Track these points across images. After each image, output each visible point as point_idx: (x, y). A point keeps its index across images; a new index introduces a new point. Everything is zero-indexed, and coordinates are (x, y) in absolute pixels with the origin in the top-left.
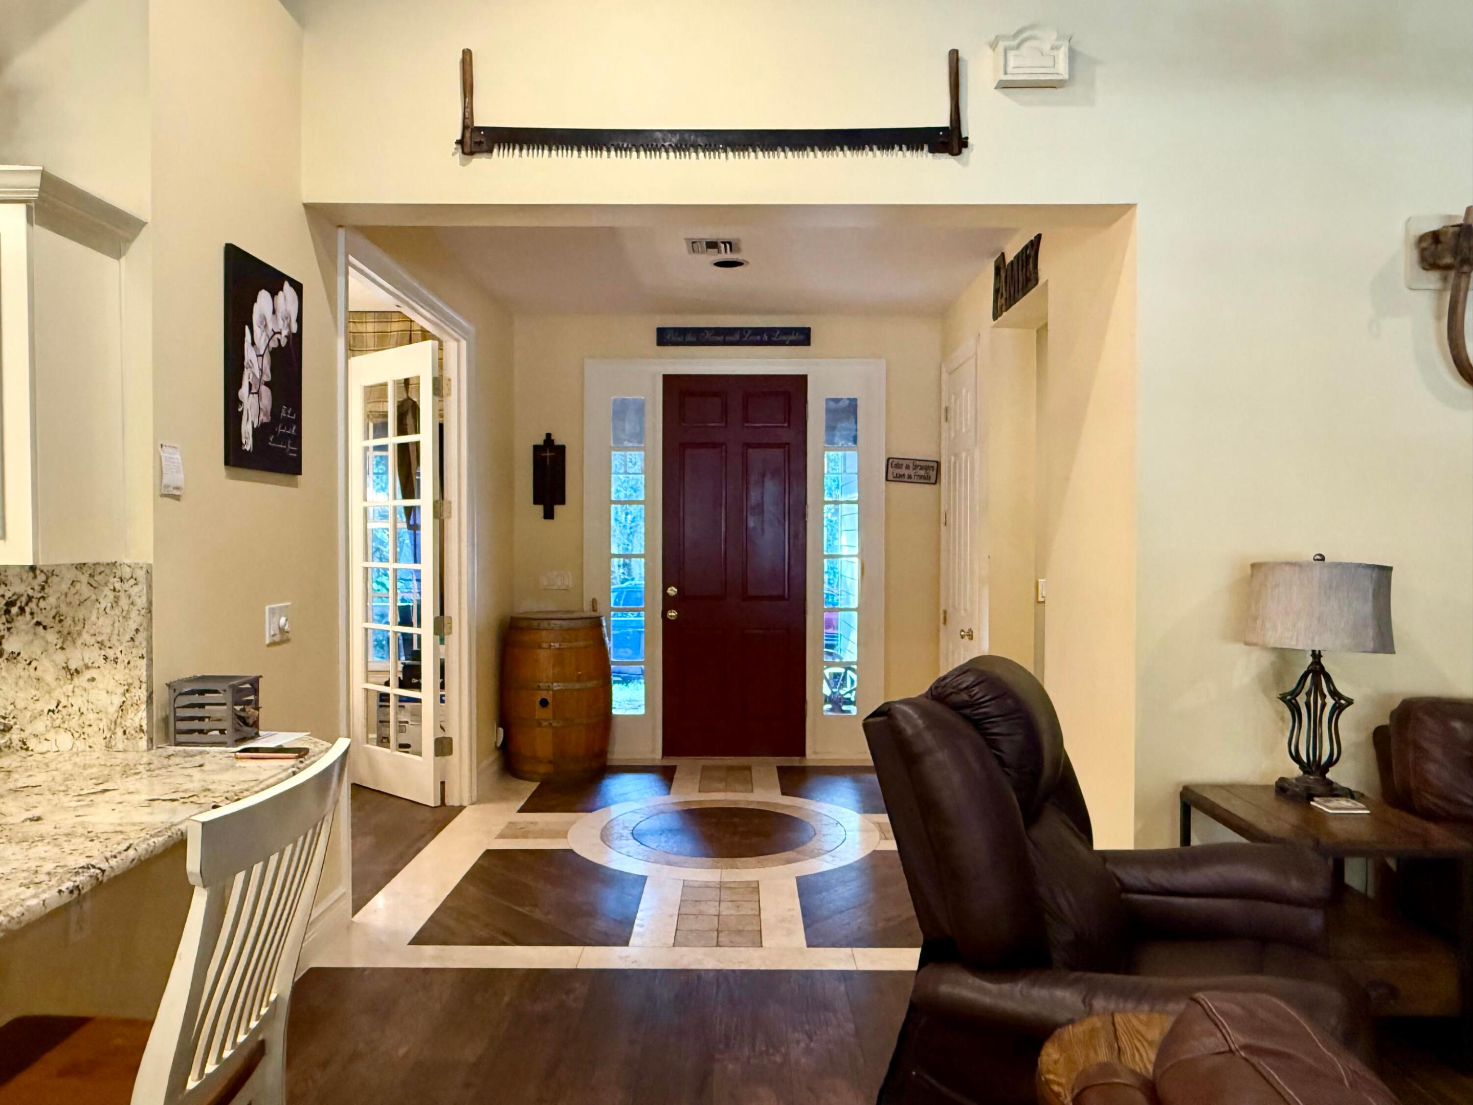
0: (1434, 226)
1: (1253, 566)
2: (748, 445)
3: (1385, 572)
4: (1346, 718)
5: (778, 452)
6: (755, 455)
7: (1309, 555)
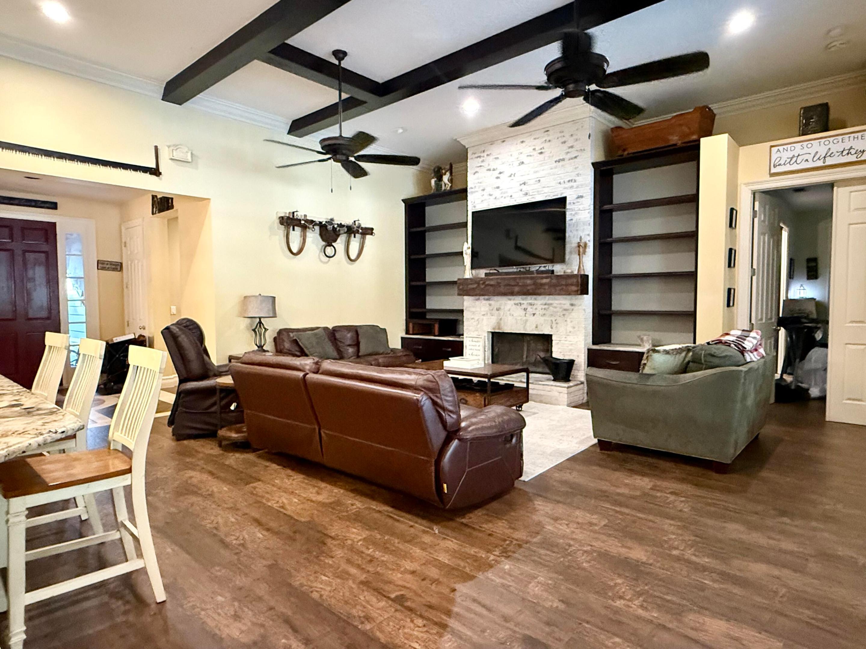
0: (283, 215)
1: (245, 297)
2: (25, 252)
3: (274, 298)
4: (267, 333)
5: (43, 255)
6: (31, 257)
7: (258, 294)
